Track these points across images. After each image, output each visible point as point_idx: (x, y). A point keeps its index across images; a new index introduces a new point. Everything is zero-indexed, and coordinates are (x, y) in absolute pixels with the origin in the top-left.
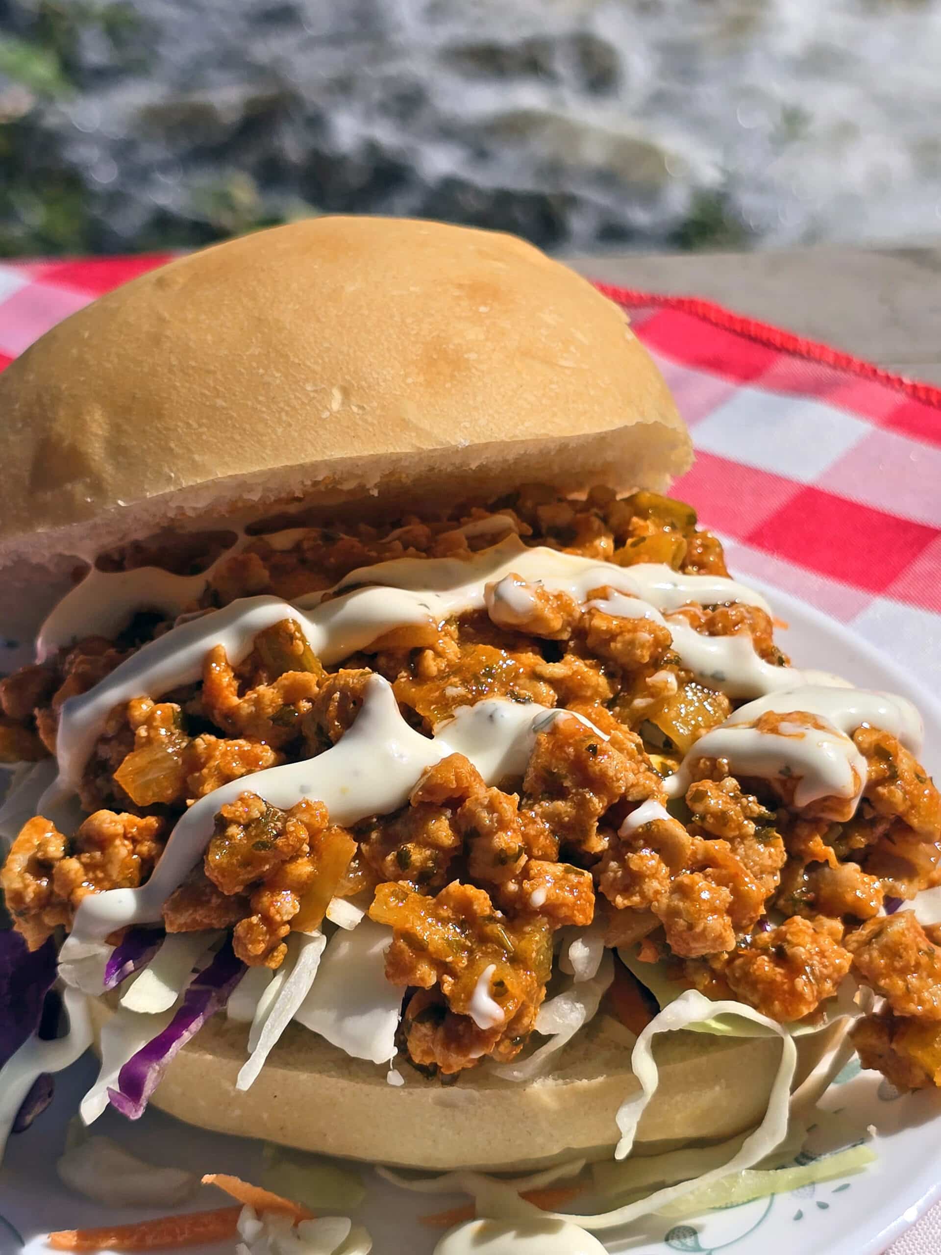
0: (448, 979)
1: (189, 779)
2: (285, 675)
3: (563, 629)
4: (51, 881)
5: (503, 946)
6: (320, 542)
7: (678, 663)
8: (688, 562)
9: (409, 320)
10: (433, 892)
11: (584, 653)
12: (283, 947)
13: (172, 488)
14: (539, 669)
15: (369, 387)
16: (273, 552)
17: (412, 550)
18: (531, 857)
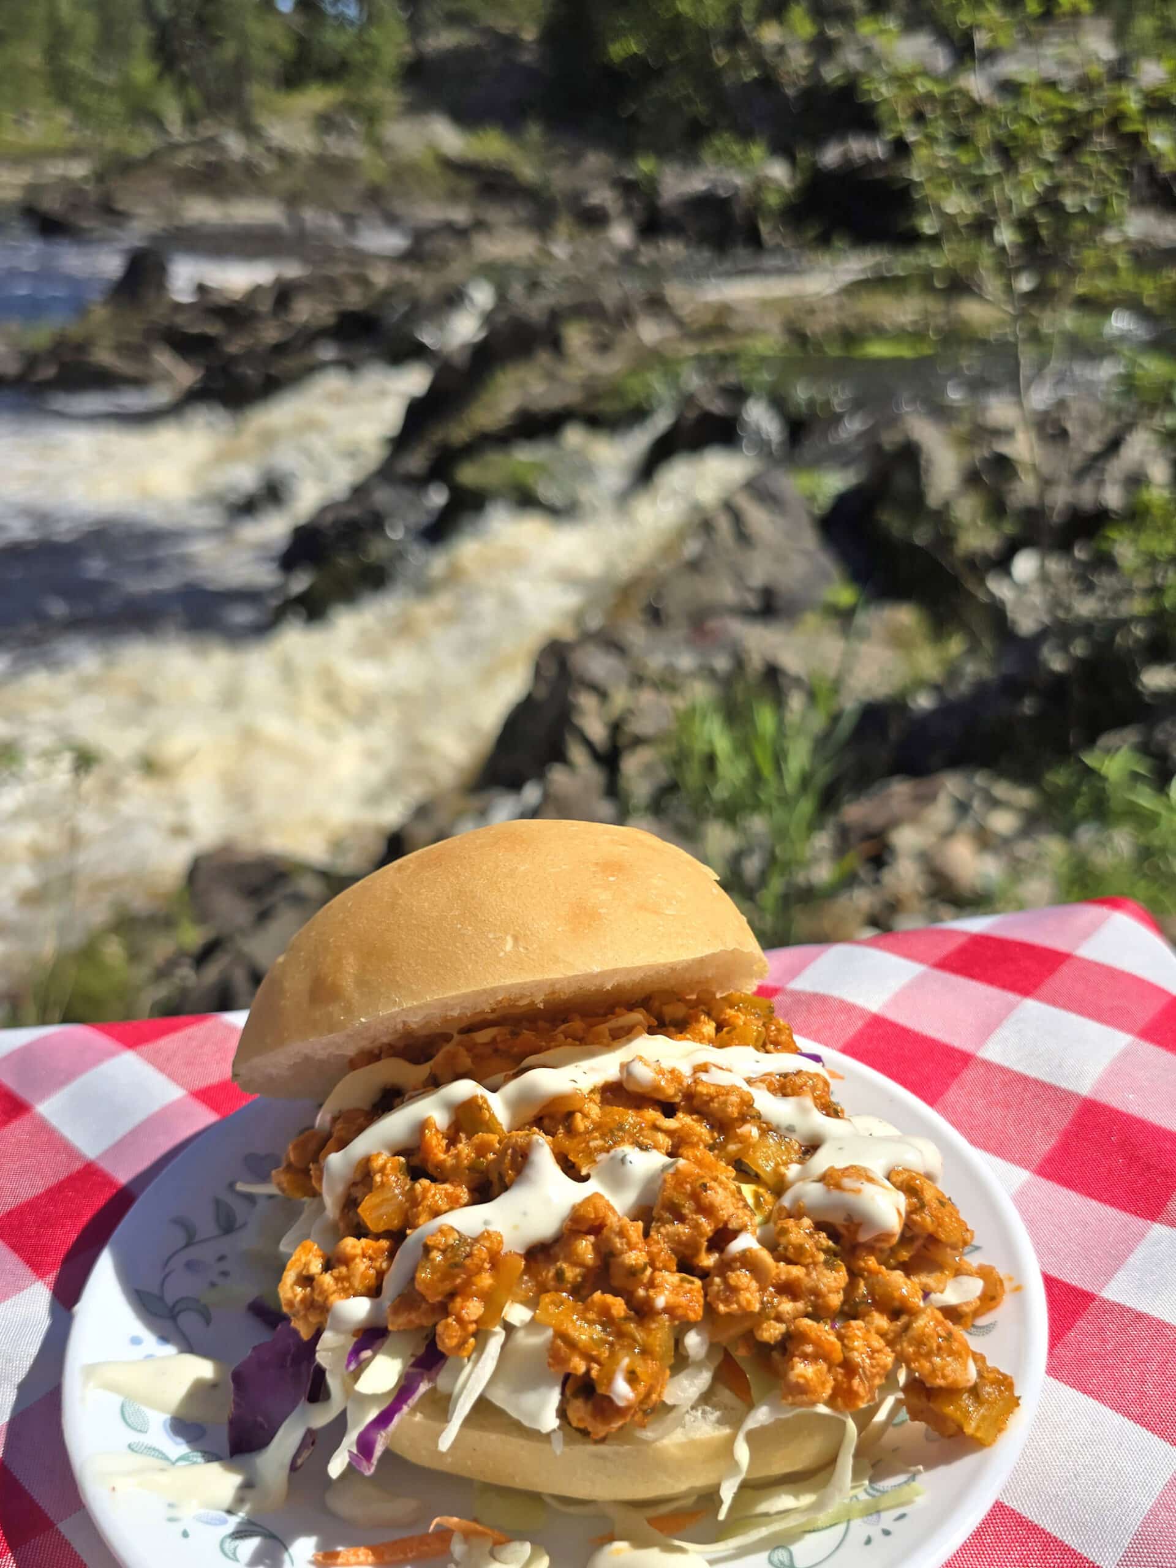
0: (595, 1366)
1: (409, 1214)
2: (476, 1136)
3: (676, 1095)
4: (313, 1289)
5: (635, 1340)
6: (509, 1037)
7: (758, 1117)
8: (767, 1041)
9: (560, 888)
10: (583, 1300)
11: (692, 1111)
12: (472, 1340)
13: (397, 1009)
14: (658, 1123)
15: (532, 934)
16: (475, 1045)
17: (570, 1040)
18: (655, 1269)
